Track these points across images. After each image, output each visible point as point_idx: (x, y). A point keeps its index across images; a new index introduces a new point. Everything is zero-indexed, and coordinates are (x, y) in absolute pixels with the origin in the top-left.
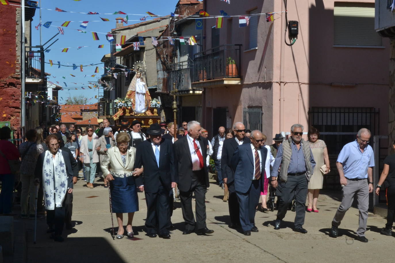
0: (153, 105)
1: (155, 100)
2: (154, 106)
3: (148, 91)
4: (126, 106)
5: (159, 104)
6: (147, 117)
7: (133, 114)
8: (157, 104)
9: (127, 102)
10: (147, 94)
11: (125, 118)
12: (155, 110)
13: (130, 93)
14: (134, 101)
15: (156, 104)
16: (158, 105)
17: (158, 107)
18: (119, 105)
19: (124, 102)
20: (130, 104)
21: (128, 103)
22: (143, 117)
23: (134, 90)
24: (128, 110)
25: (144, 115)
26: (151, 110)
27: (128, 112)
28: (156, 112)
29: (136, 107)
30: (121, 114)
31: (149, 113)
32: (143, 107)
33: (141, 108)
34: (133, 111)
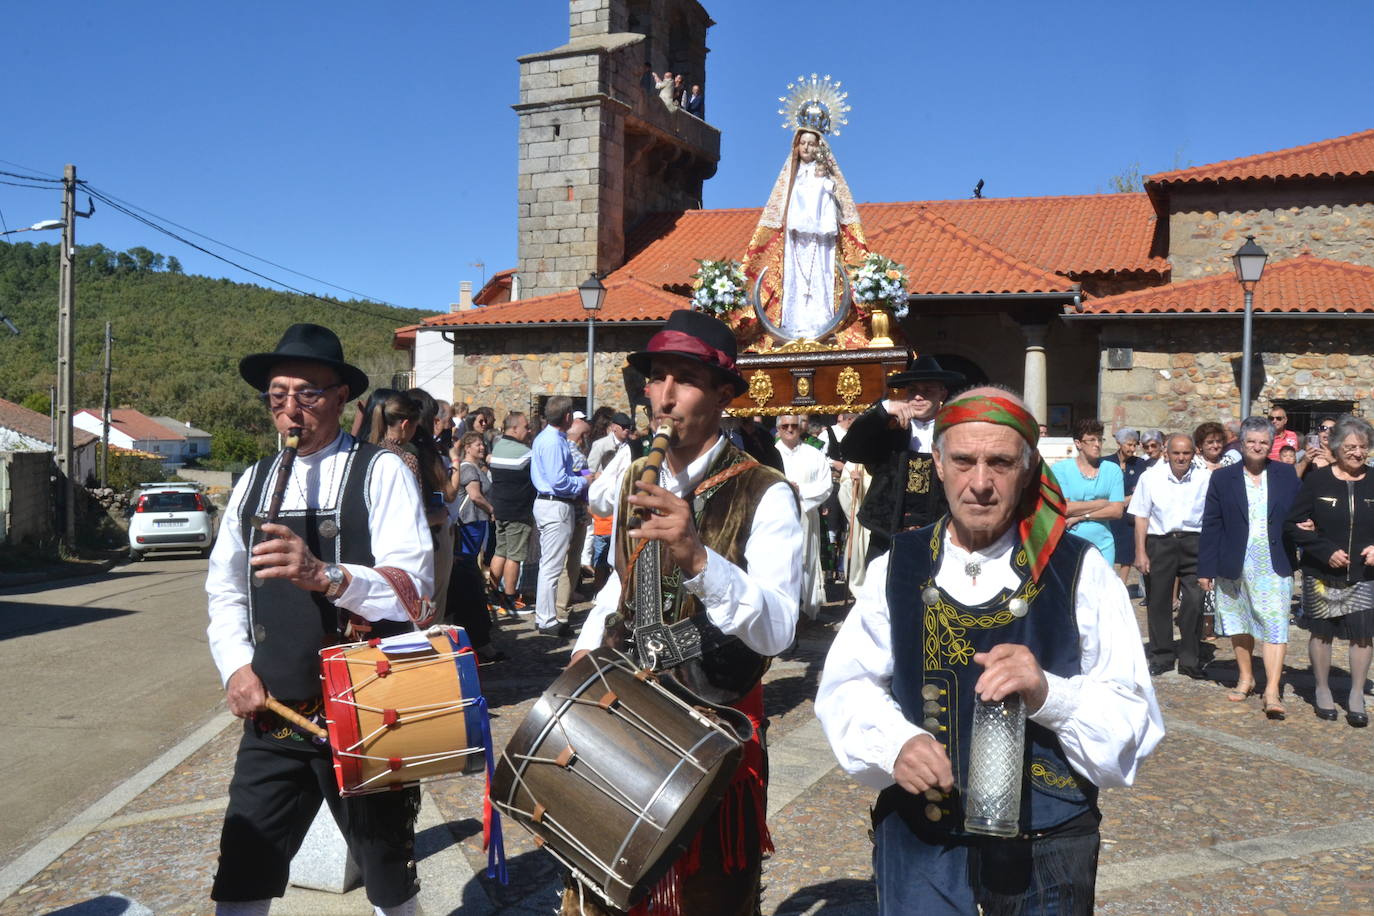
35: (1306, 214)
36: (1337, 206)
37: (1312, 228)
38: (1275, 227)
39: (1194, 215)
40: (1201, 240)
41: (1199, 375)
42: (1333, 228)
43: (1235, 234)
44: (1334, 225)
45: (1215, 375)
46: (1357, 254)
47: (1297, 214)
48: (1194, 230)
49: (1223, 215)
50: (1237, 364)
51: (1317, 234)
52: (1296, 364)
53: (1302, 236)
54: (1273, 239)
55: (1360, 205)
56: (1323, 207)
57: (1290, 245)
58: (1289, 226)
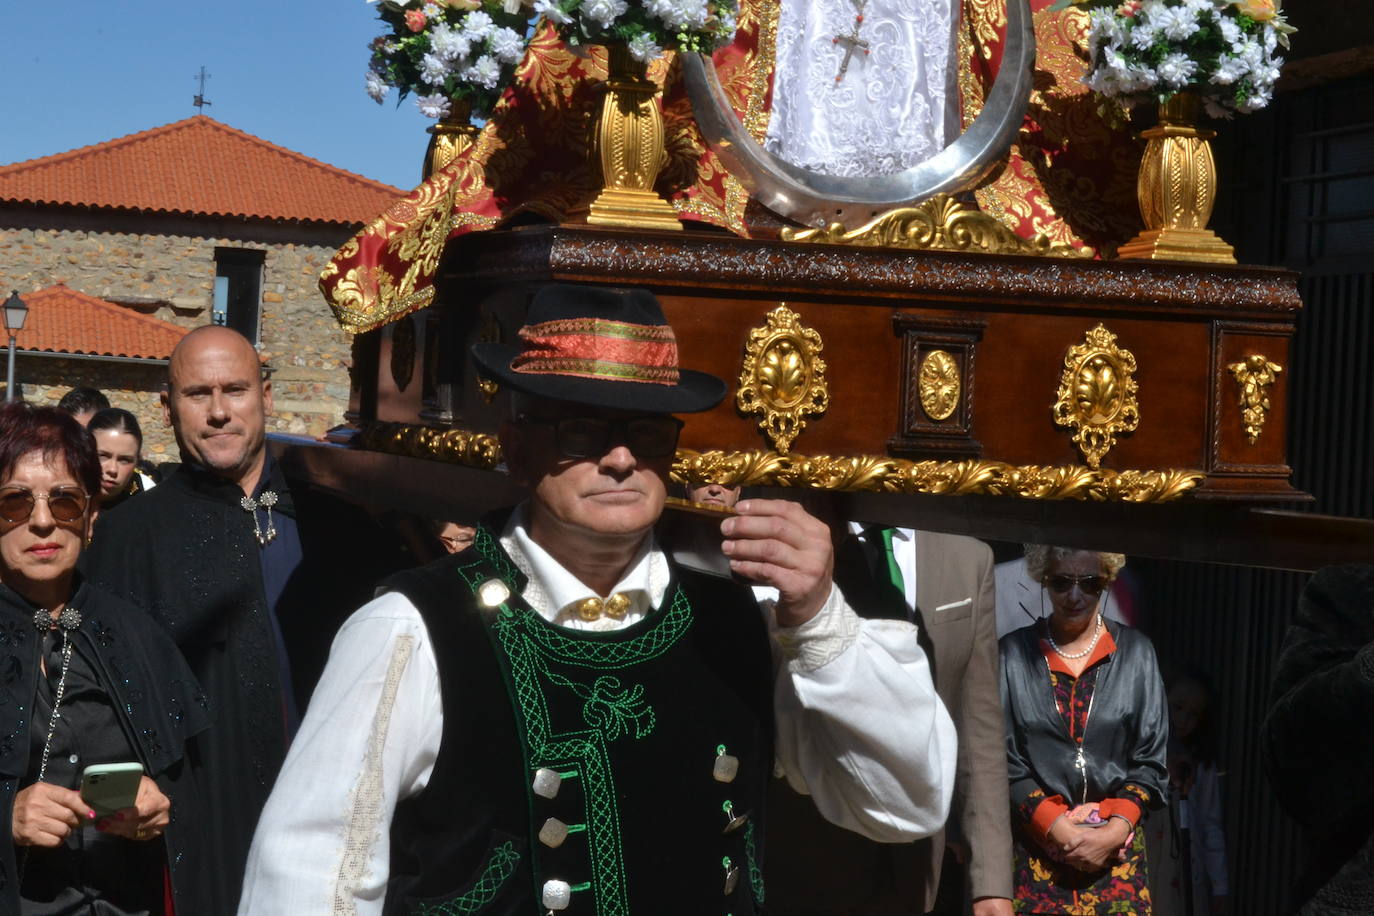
0: (1144, 37)
2: (1177, 68)
6: (1035, 281)
7: (734, 219)
8: (1229, 29)
11: (579, 272)
12: (1183, 156)
16: (1251, 49)
17: (1244, 86)
22: (948, 277)
24: (651, 105)
25: (967, 237)
26: (1049, 163)
27: (631, 160)
28: (1202, 191)
29: (781, 88)
30: (484, 211)
31: (1037, 220)
32: (920, 98)
33: (876, 113)
34: (720, 159)
35: (63, 237)
36: (92, 233)
37: (69, 251)
38: (34, 246)
42: (88, 253)
44: (89, 250)
46: (109, 280)
47: (56, 236)
51: (73, 257)
52: (49, 395)
53: (59, 258)
54: (32, 259)
55: (113, 233)
56: (79, 232)
57: (47, 266)
58: (48, 248)
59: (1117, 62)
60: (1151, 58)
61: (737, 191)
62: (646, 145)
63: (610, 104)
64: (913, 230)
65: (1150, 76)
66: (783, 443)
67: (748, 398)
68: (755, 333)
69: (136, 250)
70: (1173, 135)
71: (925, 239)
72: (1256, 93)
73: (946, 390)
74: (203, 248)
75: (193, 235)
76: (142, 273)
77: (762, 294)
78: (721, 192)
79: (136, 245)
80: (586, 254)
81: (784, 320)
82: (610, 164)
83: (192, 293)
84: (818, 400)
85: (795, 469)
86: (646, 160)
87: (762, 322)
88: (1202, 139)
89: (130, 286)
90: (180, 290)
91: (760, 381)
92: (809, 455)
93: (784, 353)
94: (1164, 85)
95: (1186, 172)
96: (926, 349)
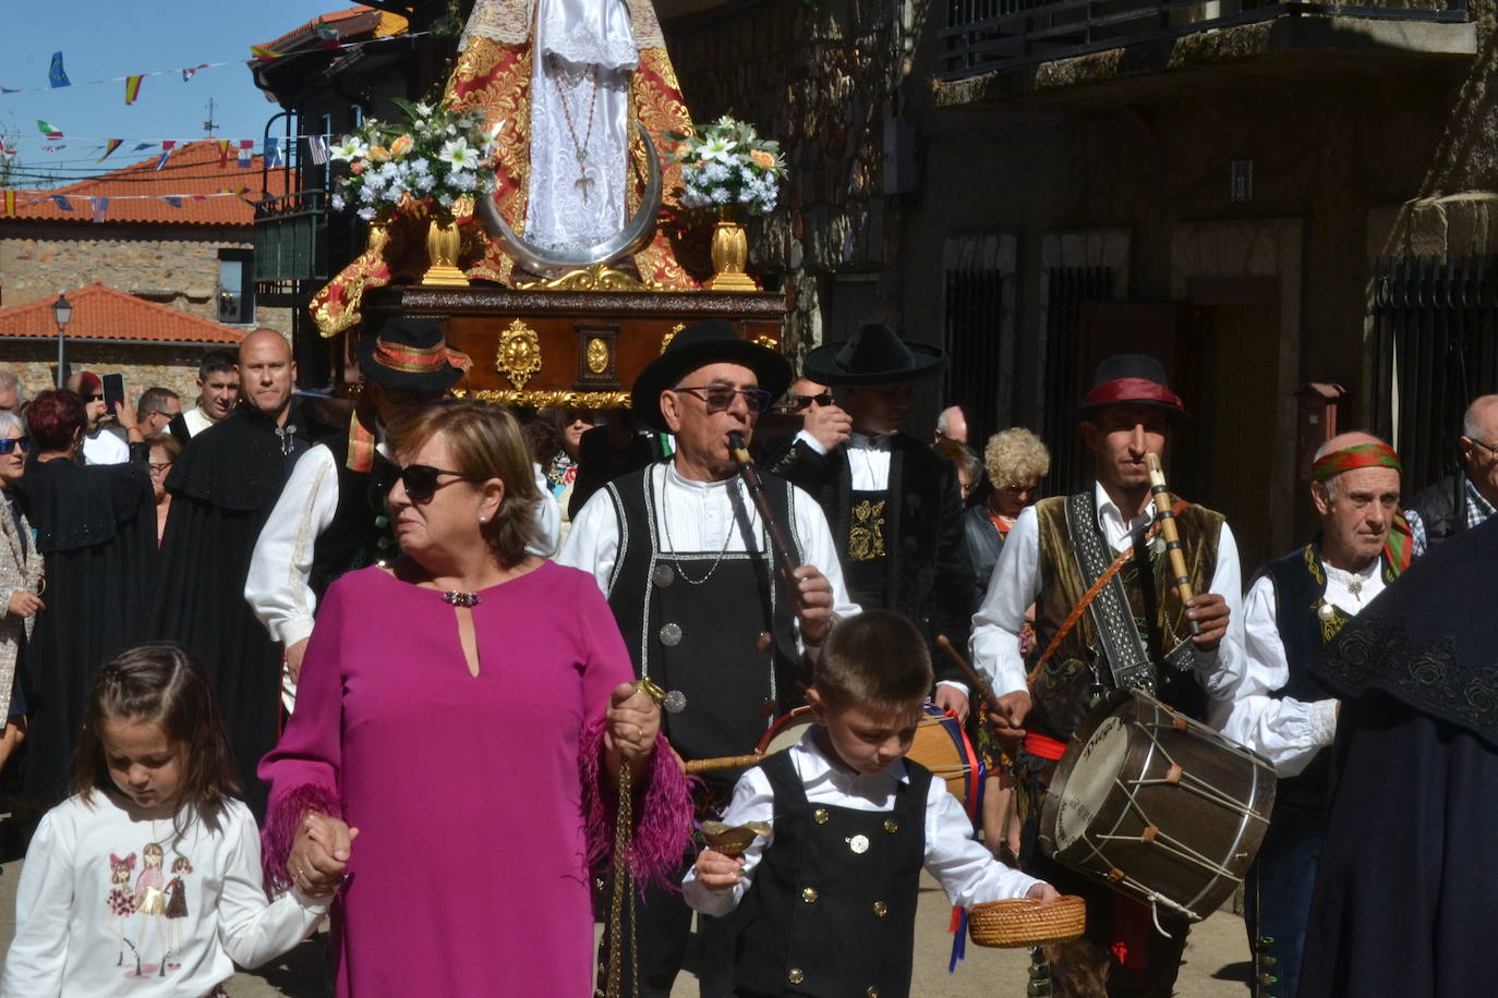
0: (703, 180)
1: (724, 133)
2: (720, 195)
3: (664, 54)
4: (426, 183)
5: (770, 178)
6: (647, 304)
7: (504, 277)
8: (747, 174)
9: (437, 144)
10: (652, 76)
11: (417, 309)
12: (730, 237)
13: (479, 63)
14: (520, 140)
15: (735, 171)
16: (758, 185)
17: (757, 202)
18: (378, 191)
19: (405, 143)
20: (472, 164)
21: (445, 156)
22: (602, 303)
23: (521, 39)
24: (453, 225)
25: (611, 285)
26: (680, 237)
27: (444, 253)
28: (740, 254)
29: (533, 207)
30: (381, 276)
31: (667, 268)
32: (610, 208)
33: (588, 217)
34: (498, 246)
35: (100, 246)
36: (123, 241)
37: (105, 256)
38: (78, 253)
39: (19, 241)
40: (23, 261)
41: (30, 378)
42: (120, 257)
43: (50, 258)
44: (120, 255)
45: (40, 377)
46: (137, 277)
47: (94, 245)
48: (18, 253)
49: (40, 242)
50: (54, 370)
51: (109, 261)
53: (98, 262)
54: (77, 263)
55: (139, 241)
56: (113, 241)
57: (89, 269)
58: (88, 254)
59: (693, 192)
60: (707, 190)
61: (507, 262)
62: (451, 245)
63: (434, 226)
64: (584, 281)
65: (708, 200)
66: (519, 386)
67: (501, 365)
68: (505, 334)
69: (157, 254)
70: (724, 227)
71: (588, 286)
72: (765, 204)
73: (602, 358)
74: (210, 249)
75: (201, 240)
76: (162, 271)
77: (505, 316)
78: (498, 263)
79: (157, 249)
80: (420, 300)
81: (518, 327)
82: (434, 253)
83: (202, 285)
84: (537, 365)
85: (525, 399)
86: (452, 252)
87: (508, 328)
88: (739, 228)
89: (153, 282)
90: (192, 284)
91: (507, 357)
92: (533, 391)
93: (519, 343)
94: (715, 204)
95: (732, 245)
96: (590, 339)
